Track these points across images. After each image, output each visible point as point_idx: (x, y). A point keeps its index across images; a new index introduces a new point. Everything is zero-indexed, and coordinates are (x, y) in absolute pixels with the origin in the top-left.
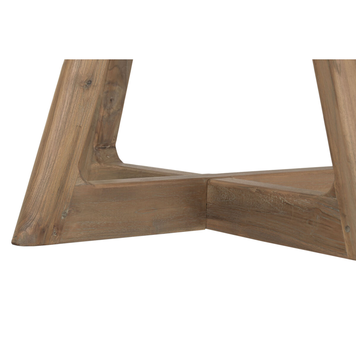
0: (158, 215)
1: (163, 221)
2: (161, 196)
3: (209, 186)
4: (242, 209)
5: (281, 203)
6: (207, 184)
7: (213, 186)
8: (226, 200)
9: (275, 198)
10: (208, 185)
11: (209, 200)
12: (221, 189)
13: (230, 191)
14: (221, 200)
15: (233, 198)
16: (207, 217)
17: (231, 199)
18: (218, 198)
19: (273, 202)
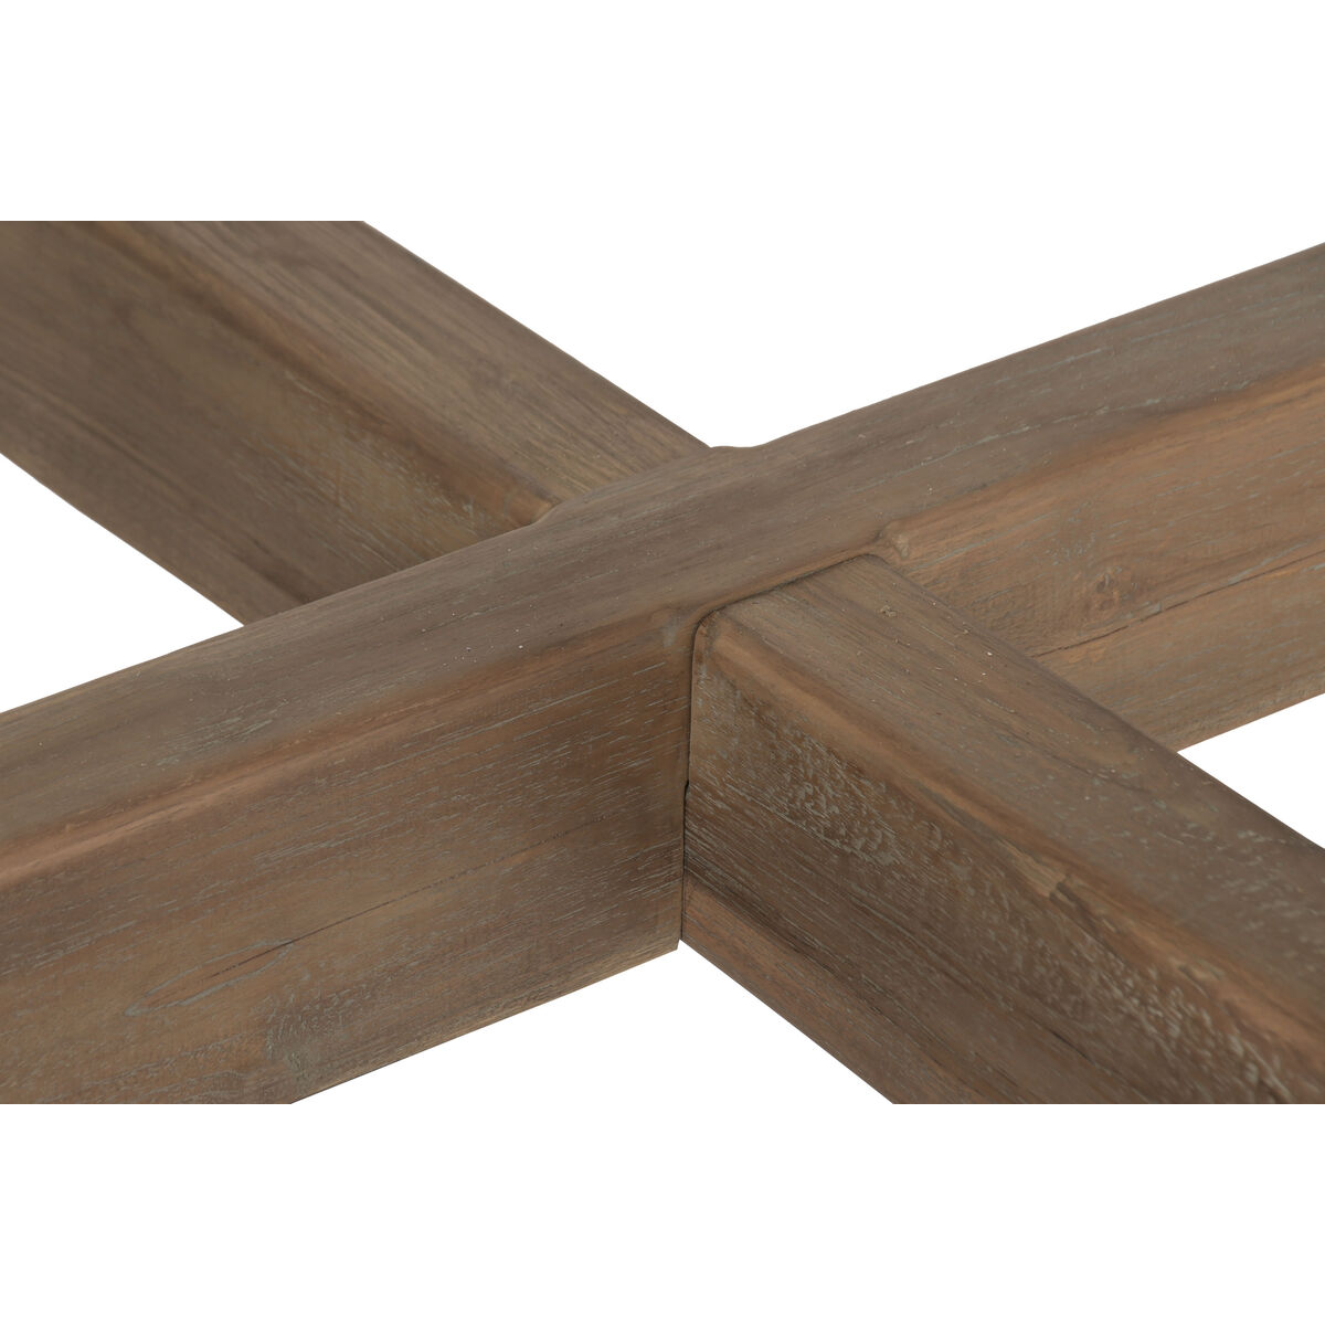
0: (307, 977)
1: (349, 1002)
2: (323, 845)
3: (702, 672)
4: (943, 956)
5: (1242, 1077)
6: (691, 657)
7: (734, 687)
8: (831, 833)
9: (1198, 1022)
10: (700, 661)
11: (704, 768)
12: (799, 741)
13: (860, 786)
14: (793, 816)
15: (883, 847)
16: (691, 870)
17: (864, 849)
18: (772, 791)
19: (1180, 1042)
